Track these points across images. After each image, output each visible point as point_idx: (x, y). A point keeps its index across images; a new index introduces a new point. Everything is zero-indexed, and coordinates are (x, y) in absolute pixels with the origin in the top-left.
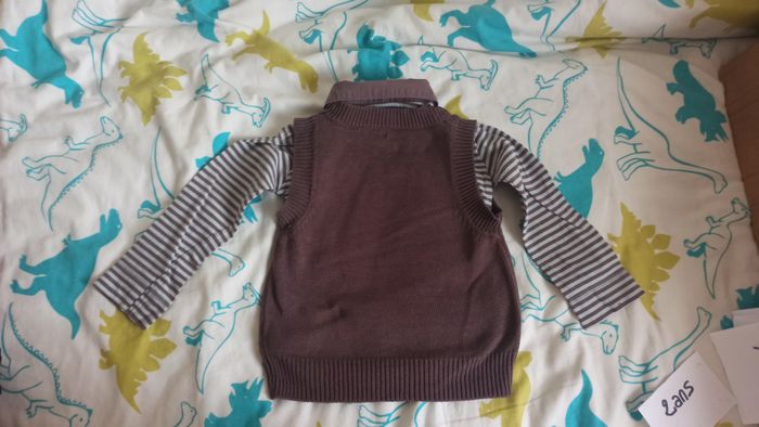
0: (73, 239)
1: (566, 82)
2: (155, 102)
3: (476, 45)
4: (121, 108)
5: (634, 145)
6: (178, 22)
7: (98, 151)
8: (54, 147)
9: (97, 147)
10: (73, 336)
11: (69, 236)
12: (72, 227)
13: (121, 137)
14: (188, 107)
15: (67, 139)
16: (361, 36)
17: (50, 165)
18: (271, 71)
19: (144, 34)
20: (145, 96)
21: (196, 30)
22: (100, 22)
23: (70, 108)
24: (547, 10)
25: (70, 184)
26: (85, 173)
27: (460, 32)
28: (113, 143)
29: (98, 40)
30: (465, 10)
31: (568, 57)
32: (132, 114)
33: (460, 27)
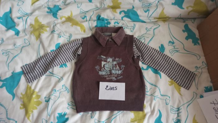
0: (14, 72)
1: (154, 29)
2: (40, 35)
3: (129, 20)
4: (30, 37)
5: (174, 46)
6: (47, 14)
7: (23, 48)
8: (11, 47)
9: (23, 47)
10: (13, 100)
11: (13, 72)
12: (14, 69)
13: (30, 44)
14: (49, 36)
15: (15, 45)
16: (98, 17)
17: (9, 52)
18: (72, 26)
19: (37, 17)
20: (37, 33)
21: (52, 16)
22: (26, 13)
23: (16, 36)
24: (148, 10)
25: (15, 57)
26: (19, 54)
27: (125, 16)
28: (27, 46)
29: (25, 18)
30: (126, 10)
31: (155, 23)
32: (33, 38)
33: (125, 15)
